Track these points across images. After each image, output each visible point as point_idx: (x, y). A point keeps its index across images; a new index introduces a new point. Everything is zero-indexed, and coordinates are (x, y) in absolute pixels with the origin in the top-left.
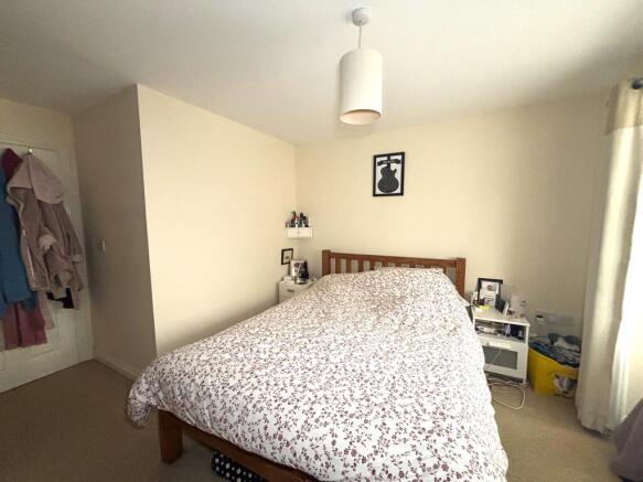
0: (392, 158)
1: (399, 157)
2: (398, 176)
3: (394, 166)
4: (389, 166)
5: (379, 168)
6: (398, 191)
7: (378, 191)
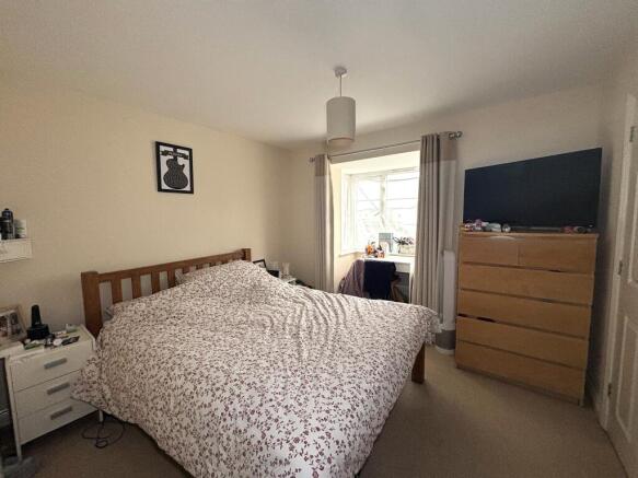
0: (179, 151)
1: (187, 153)
2: (186, 172)
3: (181, 161)
4: (175, 159)
5: (164, 159)
6: (188, 188)
7: (164, 186)
